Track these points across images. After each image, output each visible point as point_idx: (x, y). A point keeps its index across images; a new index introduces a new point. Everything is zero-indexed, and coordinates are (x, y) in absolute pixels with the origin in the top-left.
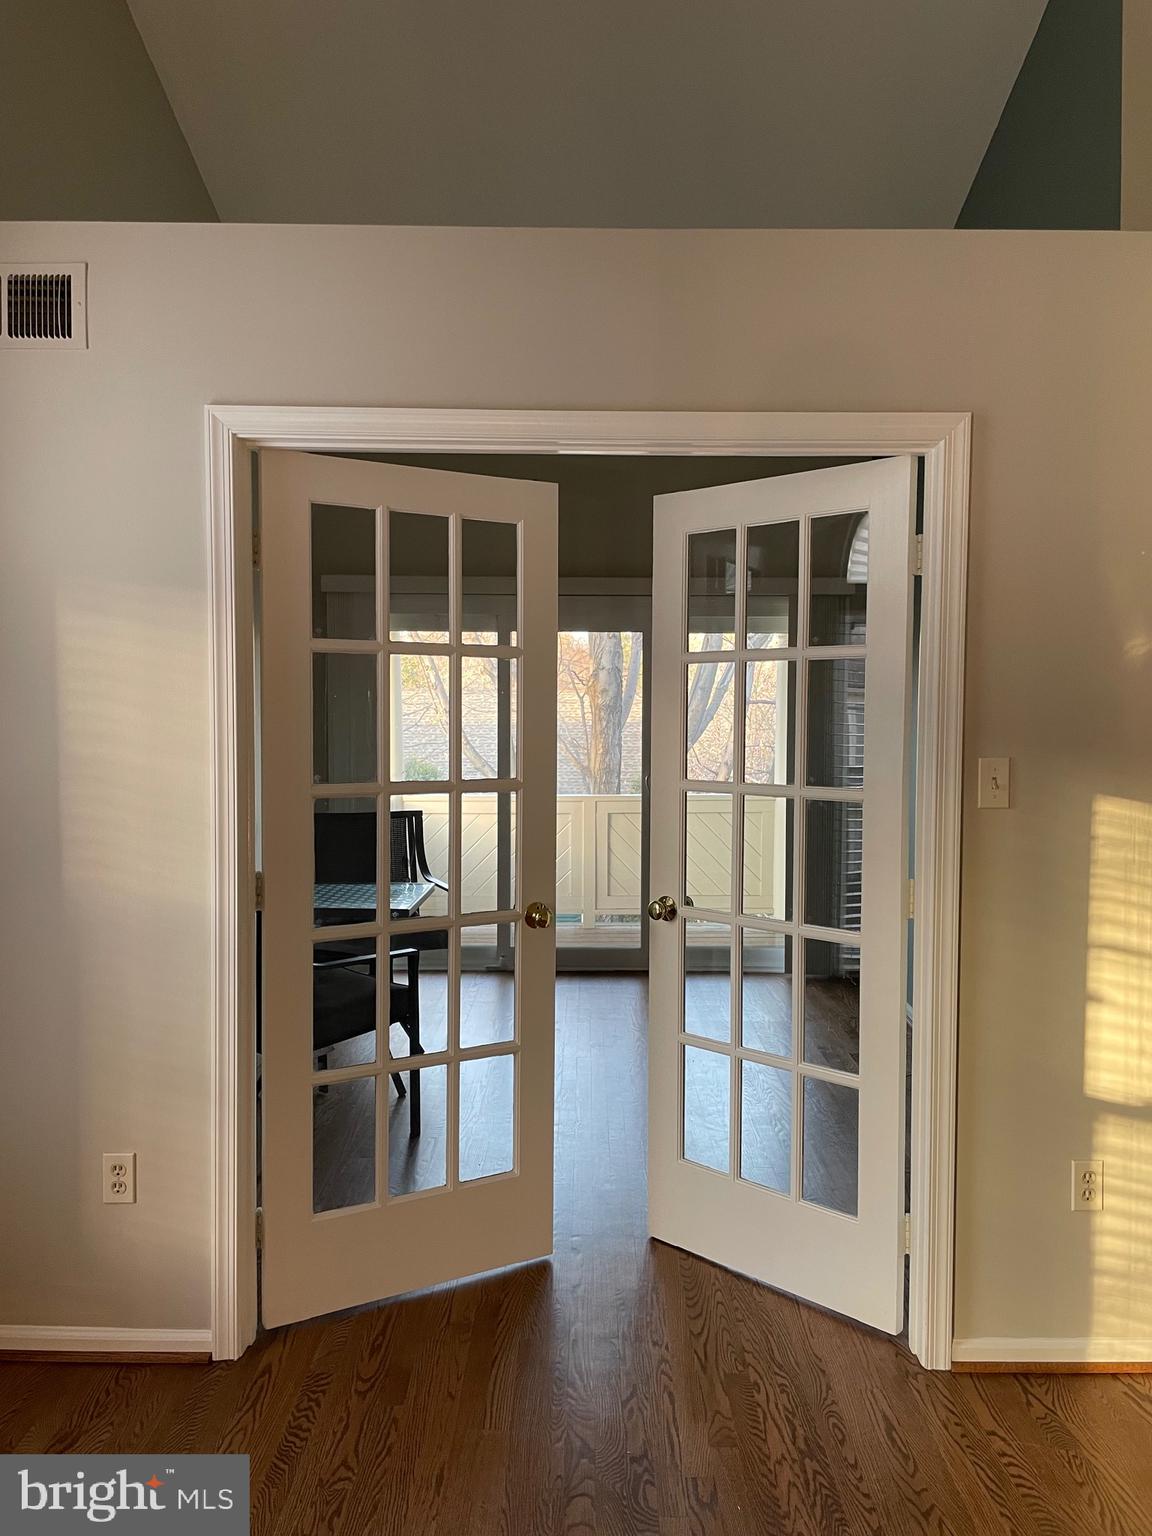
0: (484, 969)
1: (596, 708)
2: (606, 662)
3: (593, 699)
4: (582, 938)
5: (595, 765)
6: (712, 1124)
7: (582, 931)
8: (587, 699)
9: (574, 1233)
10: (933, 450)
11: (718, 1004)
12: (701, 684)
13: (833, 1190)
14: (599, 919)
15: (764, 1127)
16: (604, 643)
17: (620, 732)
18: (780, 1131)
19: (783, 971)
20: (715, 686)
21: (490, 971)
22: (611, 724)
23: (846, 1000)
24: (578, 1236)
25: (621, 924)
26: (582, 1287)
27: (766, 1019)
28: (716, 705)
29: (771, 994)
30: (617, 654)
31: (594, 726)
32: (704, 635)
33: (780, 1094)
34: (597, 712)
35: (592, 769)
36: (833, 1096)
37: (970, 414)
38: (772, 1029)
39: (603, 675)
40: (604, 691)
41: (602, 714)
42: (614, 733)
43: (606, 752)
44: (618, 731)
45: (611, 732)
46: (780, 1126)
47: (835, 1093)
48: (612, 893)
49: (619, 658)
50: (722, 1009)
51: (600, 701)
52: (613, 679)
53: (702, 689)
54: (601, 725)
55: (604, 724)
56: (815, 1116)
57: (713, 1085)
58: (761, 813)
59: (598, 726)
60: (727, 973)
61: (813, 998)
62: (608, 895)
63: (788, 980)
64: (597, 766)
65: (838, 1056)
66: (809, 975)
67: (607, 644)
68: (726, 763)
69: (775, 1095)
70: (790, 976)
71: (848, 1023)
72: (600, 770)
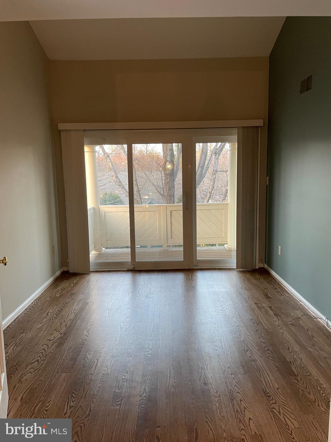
0: (126, 270)
2: (168, 159)
3: (165, 171)
5: (166, 194)
7: (163, 251)
8: (163, 172)
11: (213, 283)
12: (201, 165)
14: (168, 246)
19: (236, 268)
21: (128, 271)
22: (171, 180)
23: (261, 280)
25: (175, 248)
28: (206, 172)
30: (172, 150)
31: (165, 181)
34: (166, 176)
35: (165, 195)
38: (235, 295)
39: (167, 164)
41: (168, 176)
43: (169, 189)
44: (173, 182)
45: (171, 183)
48: (172, 238)
52: (171, 165)
53: (201, 167)
54: (168, 180)
57: (216, 325)
58: (223, 209)
59: (167, 181)
60: (215, 269)
61: (248, 280)
62: (171, 238)
63: (238, 271)
64: (167, 194)
65: (264, 308)
66: (245, 270)
67: (169, 153)
68: (209, 192)
69: (242, 329)
70: (238, 270)
71: (264, 291)
72: (167, 195)
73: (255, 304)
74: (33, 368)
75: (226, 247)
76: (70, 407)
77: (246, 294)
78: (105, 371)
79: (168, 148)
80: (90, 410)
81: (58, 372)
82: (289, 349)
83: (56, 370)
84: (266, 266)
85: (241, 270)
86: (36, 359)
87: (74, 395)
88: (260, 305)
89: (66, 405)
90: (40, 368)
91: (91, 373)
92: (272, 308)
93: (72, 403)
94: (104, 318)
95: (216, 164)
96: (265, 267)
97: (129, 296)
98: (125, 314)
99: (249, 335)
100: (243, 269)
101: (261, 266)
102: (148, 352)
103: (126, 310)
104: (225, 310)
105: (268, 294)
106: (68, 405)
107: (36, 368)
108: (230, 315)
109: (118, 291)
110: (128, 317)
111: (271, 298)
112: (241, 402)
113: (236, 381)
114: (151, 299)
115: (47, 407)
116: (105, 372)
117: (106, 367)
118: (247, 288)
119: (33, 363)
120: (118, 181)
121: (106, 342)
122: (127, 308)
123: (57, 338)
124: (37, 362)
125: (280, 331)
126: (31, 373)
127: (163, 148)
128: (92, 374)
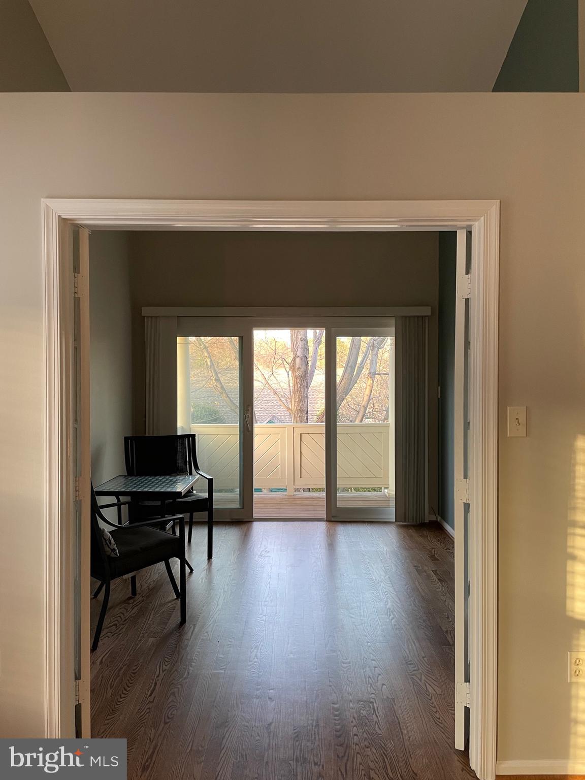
1: (296, 377)
2: (299, 353)
3: (293, 372)
4: (286, 501)
6: (353, 614)
7: (287, 497)
8: (290, 373)
9: (270, 688)
10: (477, 223)
11: (359, 540)
12: (350, 364)
13: (423, 657)
14: (297, 490)
15: (384, 616)
16: (298, 343)
17: (308, 390)
18: (392, 620)
19: (394, 521)
20: (357, 365)
22: (302, 387)
23: (429, 538)
24: (273, 689)
25: (309, 493)
26: (274, 724)
27: (385, 549)
28: (358, 375)
29: (387, 534)
30: (305, 340)
31: (294, 387)
32: (351, 338)
33: (392, 595)
34: (296, 380)
35: (293, 409)
36: (422, 596)
37: (499, 201)
38: (388, 555)
39: (298, 360)
40: (299, 368)
41: (298, 380)
42: (304, 391)
43: (300, 401)
44: (306, 390)
45: (303, 390)
46: (392, 616)
47: (423, 595)
48: (302, 476)
49: (307, 351)
50: (360, 543)
51: (297, 374)
52: (304, 362)
53: (350, 367)
55: (299, 386)
56: (413, 610)
57: (355, 590)
58: (382, 433)
59: (296, 387)
60: (364, 522)
61: (411, 536)
62: (301, 478)
63: (396, 525)
64: (295, 408)
65: (425, 572)
66: (408, 523)
67: (300, 344)
68: (364, 406)
69: (390, 596)
70: (398, 523)
71: (430, 551)
72: (297, 410)
73: (415, 566)
74: (111, 633)
75: (386, 494)
76: (163, 671)
77: (403, 555)
78: (205, 636)
79: (300, 337)
80: (188, 673)
81: (144, 637)
82: (448, 618)
83: (141, 635)
84: (439, 518)
85: (402, 523)
86: (114, 623)
87: (166, 659)
88: (421, 568)
89: (158, 669)
90: (120, 633)
91: (187, 638)
92: (438, 572)
93: (164, 666)
94: (201, 580)
95: (374, 362)
96: (438, 520)
97: (235, 555)
98: (230, 576)
99: (399, 602)
100: (404, 522)
101: (433, 518)
102: (261, 618)
103: (232, 572)
104: (370, 574)
105: (436, 555)
106: (160, 669)
107: (115, 632)
108: (376, 580)
109: (218, 548)
110: (233, 580)
111: (438, 560)
112: (375, 669)
113: (373, 648)
114: (267, 559)
115: (134, 670)
116: (205, 638)
117: (207, 632)
118: (407, 548)
119: (110, 627)
120: (219, 386)
121: (205, 607)
122: (232, 569)
123: (138, 601)
124: (114, 627)
125: (442, 598)
126: (109, 637)
127: (292, 336)
128: (188, 640)
